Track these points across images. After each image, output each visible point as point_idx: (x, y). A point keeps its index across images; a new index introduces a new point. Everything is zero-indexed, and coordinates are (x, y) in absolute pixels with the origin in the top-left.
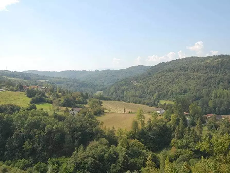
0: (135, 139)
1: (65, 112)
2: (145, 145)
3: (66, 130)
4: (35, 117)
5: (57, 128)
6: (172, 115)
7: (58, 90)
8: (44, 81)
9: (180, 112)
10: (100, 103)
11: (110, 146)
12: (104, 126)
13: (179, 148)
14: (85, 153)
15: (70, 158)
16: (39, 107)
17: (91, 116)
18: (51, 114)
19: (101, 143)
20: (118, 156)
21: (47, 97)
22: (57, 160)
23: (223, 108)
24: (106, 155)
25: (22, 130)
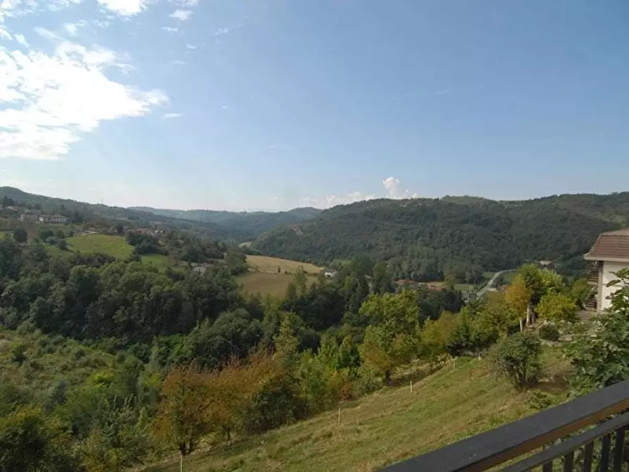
0: (290, 311)
1: (186, 268)
2: (305, 320)
3: (184, 294)
4: (136, 273)
5: (169, 291)
6: (348, 277)
7: (180, 236)
8: (160, 223)
9: (360, 274)
10: (244, 259)
11: (252, 320)
12: (244, 290)
13: (354, 325)
14: (211, 329)
15: (187, 338)
16: (145, 259)
17: (225, 276)
18: (162, 270)
19: (238, 316)
20: (262, 335)
21: (161, 246)
22: (167, 339)
24: (244, 333)
25: (114, 292)
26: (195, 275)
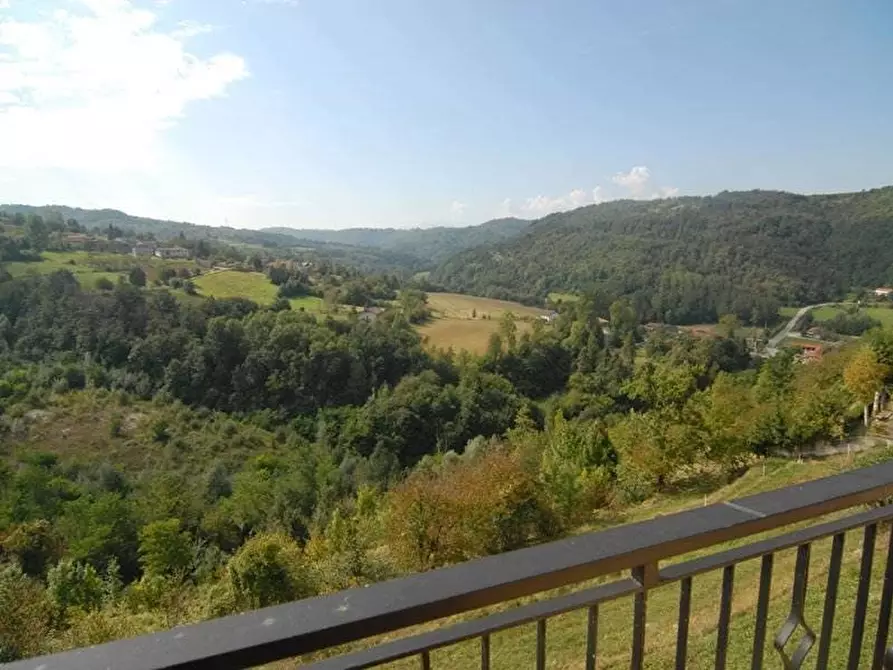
0: (494, 373)
1: (350, 314)
2: (515, 385)
3: (353, 353)
4: (288, 326)
5: (334, 349)
6: (575, 323)
7: (335, 269)
8: (305, 250)
9: (592, 318)
10: (423, 298)
11: (444, 386)
12: (431, 344)
13: (584, 391)
14: (391, 398)
15: (362, 409)
16: (295, 304)
17: (403, 325)
18: (321, 318)
19: (424, 380)
20: (459, 405)
21: (312, 285)
22: (336, 412)
23: (682, 310)
24: (436, 403)
25: (263, 351)
26: (363, 326)
